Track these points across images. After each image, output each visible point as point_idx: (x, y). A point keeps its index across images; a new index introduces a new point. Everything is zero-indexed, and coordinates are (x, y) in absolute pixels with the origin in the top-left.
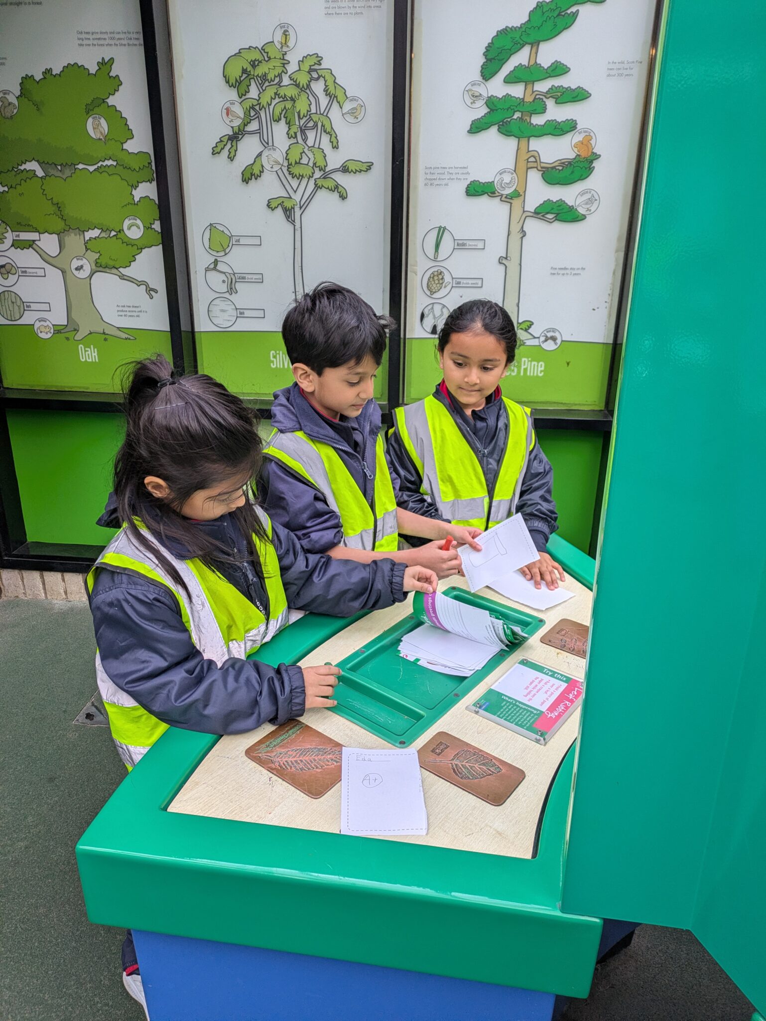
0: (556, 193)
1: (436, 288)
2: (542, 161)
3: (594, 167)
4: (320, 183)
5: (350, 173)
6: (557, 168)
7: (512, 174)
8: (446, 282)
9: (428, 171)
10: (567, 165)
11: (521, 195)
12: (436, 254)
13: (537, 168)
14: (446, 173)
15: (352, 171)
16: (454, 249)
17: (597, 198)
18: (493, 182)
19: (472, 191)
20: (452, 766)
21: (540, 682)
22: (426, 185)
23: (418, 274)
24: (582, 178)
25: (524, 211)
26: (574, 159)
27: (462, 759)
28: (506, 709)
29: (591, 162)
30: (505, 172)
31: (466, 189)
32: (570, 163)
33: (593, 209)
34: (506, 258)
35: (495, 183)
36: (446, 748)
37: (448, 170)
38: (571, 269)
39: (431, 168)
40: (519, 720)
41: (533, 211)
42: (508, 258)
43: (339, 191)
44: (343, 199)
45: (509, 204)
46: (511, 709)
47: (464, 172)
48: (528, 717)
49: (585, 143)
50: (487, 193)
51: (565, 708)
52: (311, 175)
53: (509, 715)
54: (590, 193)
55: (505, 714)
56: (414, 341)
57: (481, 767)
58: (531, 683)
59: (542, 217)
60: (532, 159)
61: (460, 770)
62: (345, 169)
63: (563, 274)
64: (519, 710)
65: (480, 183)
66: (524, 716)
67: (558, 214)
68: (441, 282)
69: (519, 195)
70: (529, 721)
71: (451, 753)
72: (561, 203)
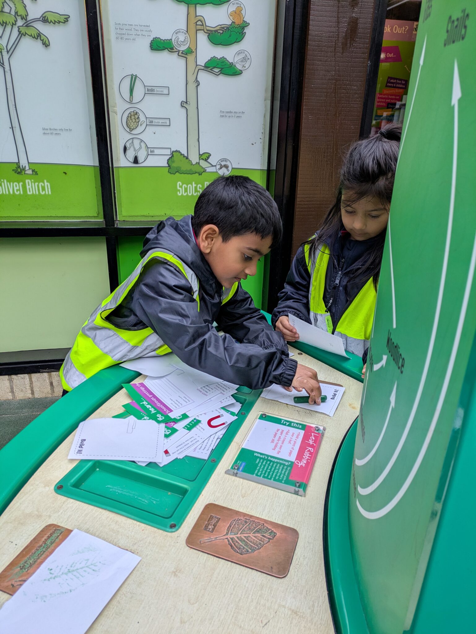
0: (220, 52)
1: (134, 126)
2: (207, 25)
3: (245, 33)
4: (23, 30)
5: (50, 23)
6: (219, 31)
7: (185, 34)
8: (141, 121)
9: (118, 27)
10: (226, 30)
11: (194, 52)
12: (131, 98)
13: (203, 30)
14: (133, 29)
15: (51, 21)
16: (145, 93)
17: (250, 58)
18: (171, 39)
19: (155, 46)
20: (229, 541)
21: (282, 433)
22: (117, 38)
23: (118, 113)
24: (238, 41)
25: (197, 65)
26: (231, 25)
27: (235, 530)
28: (261, 466)
29: (243, 28)
30: (180, 32)
31: (150, 44)
32: (228, 28)
33: (247, 66)
34: (186, 103)
35: (173, 40)
36: (217, 522)
37: (134, 27)
38: (235, 112)
39: (120, 24)
40: (276, 476)
41: (203, 65)
42: (188, 103)
43: (42, 39)
44: (46, 47)
45: (185, 59)
46: (265, 465)
47: (148, 30)
48: (282, 470)
49: (237, 13)
50: (167, 48)
51: (310, 454)
52: (14, 23)
53: (266, 471)
54: (244, 53)
55: (262, 472)
56: (120, 169)
57: (256, 535)
58: (275, 436)
59: (210, 71)
60: (199, 23)
61: (237, 544)
62: (44, 20)
63: (230, 117)
64: (273, 465)
65: (161, 40)
66: (279, 469)
67: (222, 69)
68: (137, 121)
69: (192, 52)
70: (284, 474)
71: (223, 526)
72: (223, 60)
